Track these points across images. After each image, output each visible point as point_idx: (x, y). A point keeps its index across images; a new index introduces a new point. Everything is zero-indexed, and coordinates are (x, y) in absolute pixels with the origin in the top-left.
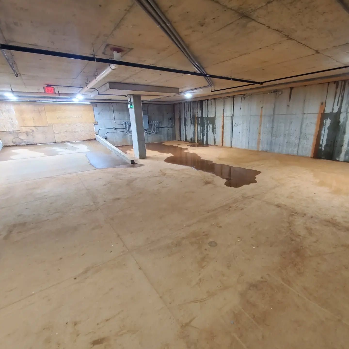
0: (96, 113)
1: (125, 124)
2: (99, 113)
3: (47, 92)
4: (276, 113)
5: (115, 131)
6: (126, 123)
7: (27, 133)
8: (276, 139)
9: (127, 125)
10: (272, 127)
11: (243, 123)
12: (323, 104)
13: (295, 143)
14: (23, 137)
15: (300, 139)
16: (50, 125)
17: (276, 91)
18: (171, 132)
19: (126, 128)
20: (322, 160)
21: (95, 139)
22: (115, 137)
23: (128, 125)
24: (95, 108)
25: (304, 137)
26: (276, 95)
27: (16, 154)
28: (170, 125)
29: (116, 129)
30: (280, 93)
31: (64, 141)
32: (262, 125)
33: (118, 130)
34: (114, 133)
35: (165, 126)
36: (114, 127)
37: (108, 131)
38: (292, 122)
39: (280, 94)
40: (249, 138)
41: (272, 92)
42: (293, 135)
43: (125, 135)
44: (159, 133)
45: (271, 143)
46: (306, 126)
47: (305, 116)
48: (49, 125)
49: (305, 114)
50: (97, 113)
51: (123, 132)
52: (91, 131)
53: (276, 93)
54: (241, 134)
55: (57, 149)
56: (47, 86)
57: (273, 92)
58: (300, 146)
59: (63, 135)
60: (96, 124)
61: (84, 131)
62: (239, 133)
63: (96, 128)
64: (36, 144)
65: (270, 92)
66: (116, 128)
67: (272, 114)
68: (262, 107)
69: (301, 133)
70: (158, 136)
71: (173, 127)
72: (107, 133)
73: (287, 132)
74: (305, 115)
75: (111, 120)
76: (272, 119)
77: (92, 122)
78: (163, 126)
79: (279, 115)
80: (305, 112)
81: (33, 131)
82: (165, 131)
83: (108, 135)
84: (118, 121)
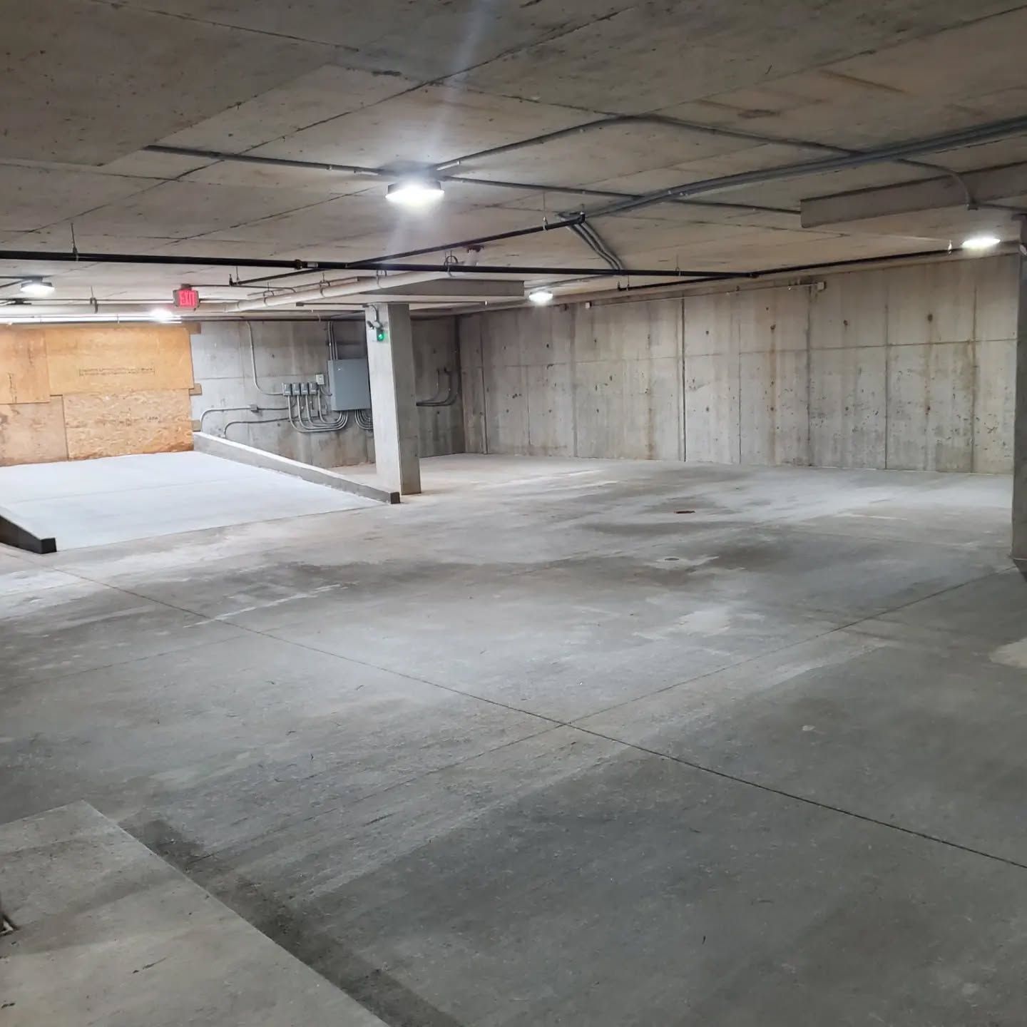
0: (199, 355)
1: (289, 392)
3: (181, 304)
4: (814, 344)
5: (255, 417)
6: (294, 386)
8: (822, 422)
9: (296, 396)
10: (808, 387)
11: (718, 379)
13: (876, 431)
15: (886, 417)
16: (55, 398)
17: (808, 281)
18: (449, 424)
19: (292, 407)
22: (254, 440)
23: (301, 395)
24: (195, 337)
25: (898, 412)
26: (810, 291)
28: (444, 396)
29: (258, 410)
30: (820, 286)
31: (95, 454)
32: (778, 381)
33: (267, 415)
34: (251, 425)
36: (251, 405)
37: (231, 417)
38: (860, 370)
39: (821, 291)
40: (739, 424)
41: (799, 282)
42: (868, 408)
43: (289, 432)
45: (809, 438)
46: (899, 379)
47: (893, 351)
48: (53, 398)
49: (891, 345)
50: (206, 354)
51: (281, 422)
52: (179, 419)
53: (810, 287)
54: (712, 412)
56: (182, 289)
57: (801, 284)
58: (891, 440)
59: (93, 432)
60: (195, 392)
61: (156, 418)
62: (708, 409)
63: (194, 409)
65: (793, 283)
66: (259, 407)
67: (804, 346)
68: (773, 328)
69: (888, 399)
72: (230, 426)
73: (850, 401)
74: (893, 348)
75: (244, 378)
76: (804, 360)
77: (186, 386)
79: (823, 349)
80: (892, 341)
81: (4, 419)
82: (427, 417)
83: (233, 434)
84: (267, 383)
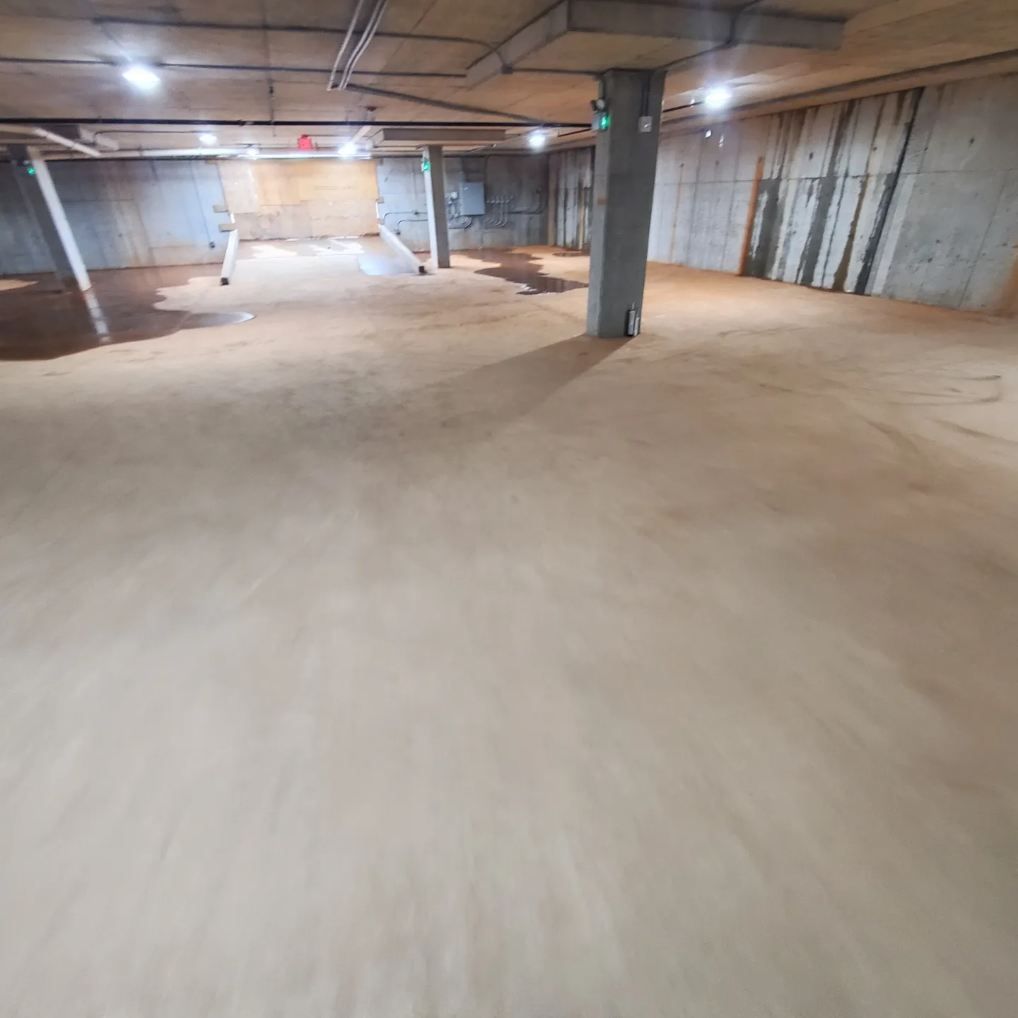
0: (382, 177)
2: (386, 179)
4: (701, 178)
5: (415, 217)
7: (271, 218)
8: (696, 236)
10: (693, 211)
12: (761, 160)
13: (720, 245)
14: (265, 225)
15: (727, 235)
16: (304, 202)
18: (538, 226)
20: (750, 279)
21: (378, 235)
22: (415, 231)
24: (379, 168)
25: (733, 232)
27: (259, 252)
28: (535, 208)
29: (417, 213)
31: (326, 235)
32: (680, 206)
33: (422, 217)
35: (524, 208)
36: (413, 210)
37: (401, 217)
38: (719, 199)
42: (719, 228)
44: (510, 225)
45: (688, 247)
46: (737, 207)
47: (739, 185)
48: (302, 202)
49: (737, 181)
50: (384, 178)
52: (371, 217)
55: (315, 247)
58: (726, 252)
59: (325, 224)
60: (380, 201)
63: (379, 212)
64: (284, 239)
67: (695, 180)
68: (682, 165)
69: (729, 222)
70: (506, 232)
71: (543, 210)
72: (401, 223)
73: (712, 222)
74: (738, 183)
75: (409, 193)
76: (694, 192)
77: (374, 197)
78: (518, 209)
79: (703, 182)
80: (738, 179)
81: (278, 214)
82: (523, 221)
83: (403, 227)
